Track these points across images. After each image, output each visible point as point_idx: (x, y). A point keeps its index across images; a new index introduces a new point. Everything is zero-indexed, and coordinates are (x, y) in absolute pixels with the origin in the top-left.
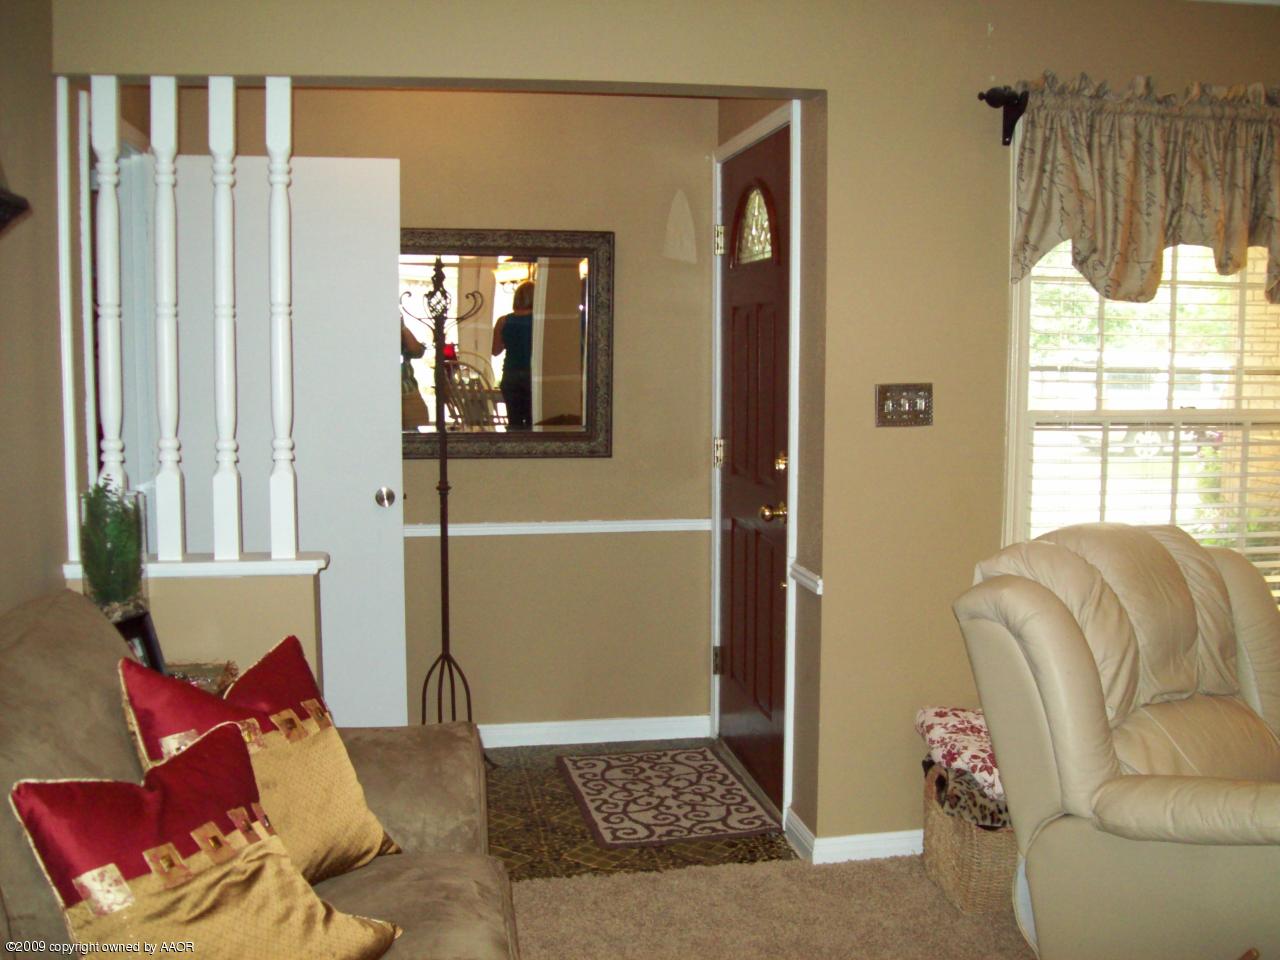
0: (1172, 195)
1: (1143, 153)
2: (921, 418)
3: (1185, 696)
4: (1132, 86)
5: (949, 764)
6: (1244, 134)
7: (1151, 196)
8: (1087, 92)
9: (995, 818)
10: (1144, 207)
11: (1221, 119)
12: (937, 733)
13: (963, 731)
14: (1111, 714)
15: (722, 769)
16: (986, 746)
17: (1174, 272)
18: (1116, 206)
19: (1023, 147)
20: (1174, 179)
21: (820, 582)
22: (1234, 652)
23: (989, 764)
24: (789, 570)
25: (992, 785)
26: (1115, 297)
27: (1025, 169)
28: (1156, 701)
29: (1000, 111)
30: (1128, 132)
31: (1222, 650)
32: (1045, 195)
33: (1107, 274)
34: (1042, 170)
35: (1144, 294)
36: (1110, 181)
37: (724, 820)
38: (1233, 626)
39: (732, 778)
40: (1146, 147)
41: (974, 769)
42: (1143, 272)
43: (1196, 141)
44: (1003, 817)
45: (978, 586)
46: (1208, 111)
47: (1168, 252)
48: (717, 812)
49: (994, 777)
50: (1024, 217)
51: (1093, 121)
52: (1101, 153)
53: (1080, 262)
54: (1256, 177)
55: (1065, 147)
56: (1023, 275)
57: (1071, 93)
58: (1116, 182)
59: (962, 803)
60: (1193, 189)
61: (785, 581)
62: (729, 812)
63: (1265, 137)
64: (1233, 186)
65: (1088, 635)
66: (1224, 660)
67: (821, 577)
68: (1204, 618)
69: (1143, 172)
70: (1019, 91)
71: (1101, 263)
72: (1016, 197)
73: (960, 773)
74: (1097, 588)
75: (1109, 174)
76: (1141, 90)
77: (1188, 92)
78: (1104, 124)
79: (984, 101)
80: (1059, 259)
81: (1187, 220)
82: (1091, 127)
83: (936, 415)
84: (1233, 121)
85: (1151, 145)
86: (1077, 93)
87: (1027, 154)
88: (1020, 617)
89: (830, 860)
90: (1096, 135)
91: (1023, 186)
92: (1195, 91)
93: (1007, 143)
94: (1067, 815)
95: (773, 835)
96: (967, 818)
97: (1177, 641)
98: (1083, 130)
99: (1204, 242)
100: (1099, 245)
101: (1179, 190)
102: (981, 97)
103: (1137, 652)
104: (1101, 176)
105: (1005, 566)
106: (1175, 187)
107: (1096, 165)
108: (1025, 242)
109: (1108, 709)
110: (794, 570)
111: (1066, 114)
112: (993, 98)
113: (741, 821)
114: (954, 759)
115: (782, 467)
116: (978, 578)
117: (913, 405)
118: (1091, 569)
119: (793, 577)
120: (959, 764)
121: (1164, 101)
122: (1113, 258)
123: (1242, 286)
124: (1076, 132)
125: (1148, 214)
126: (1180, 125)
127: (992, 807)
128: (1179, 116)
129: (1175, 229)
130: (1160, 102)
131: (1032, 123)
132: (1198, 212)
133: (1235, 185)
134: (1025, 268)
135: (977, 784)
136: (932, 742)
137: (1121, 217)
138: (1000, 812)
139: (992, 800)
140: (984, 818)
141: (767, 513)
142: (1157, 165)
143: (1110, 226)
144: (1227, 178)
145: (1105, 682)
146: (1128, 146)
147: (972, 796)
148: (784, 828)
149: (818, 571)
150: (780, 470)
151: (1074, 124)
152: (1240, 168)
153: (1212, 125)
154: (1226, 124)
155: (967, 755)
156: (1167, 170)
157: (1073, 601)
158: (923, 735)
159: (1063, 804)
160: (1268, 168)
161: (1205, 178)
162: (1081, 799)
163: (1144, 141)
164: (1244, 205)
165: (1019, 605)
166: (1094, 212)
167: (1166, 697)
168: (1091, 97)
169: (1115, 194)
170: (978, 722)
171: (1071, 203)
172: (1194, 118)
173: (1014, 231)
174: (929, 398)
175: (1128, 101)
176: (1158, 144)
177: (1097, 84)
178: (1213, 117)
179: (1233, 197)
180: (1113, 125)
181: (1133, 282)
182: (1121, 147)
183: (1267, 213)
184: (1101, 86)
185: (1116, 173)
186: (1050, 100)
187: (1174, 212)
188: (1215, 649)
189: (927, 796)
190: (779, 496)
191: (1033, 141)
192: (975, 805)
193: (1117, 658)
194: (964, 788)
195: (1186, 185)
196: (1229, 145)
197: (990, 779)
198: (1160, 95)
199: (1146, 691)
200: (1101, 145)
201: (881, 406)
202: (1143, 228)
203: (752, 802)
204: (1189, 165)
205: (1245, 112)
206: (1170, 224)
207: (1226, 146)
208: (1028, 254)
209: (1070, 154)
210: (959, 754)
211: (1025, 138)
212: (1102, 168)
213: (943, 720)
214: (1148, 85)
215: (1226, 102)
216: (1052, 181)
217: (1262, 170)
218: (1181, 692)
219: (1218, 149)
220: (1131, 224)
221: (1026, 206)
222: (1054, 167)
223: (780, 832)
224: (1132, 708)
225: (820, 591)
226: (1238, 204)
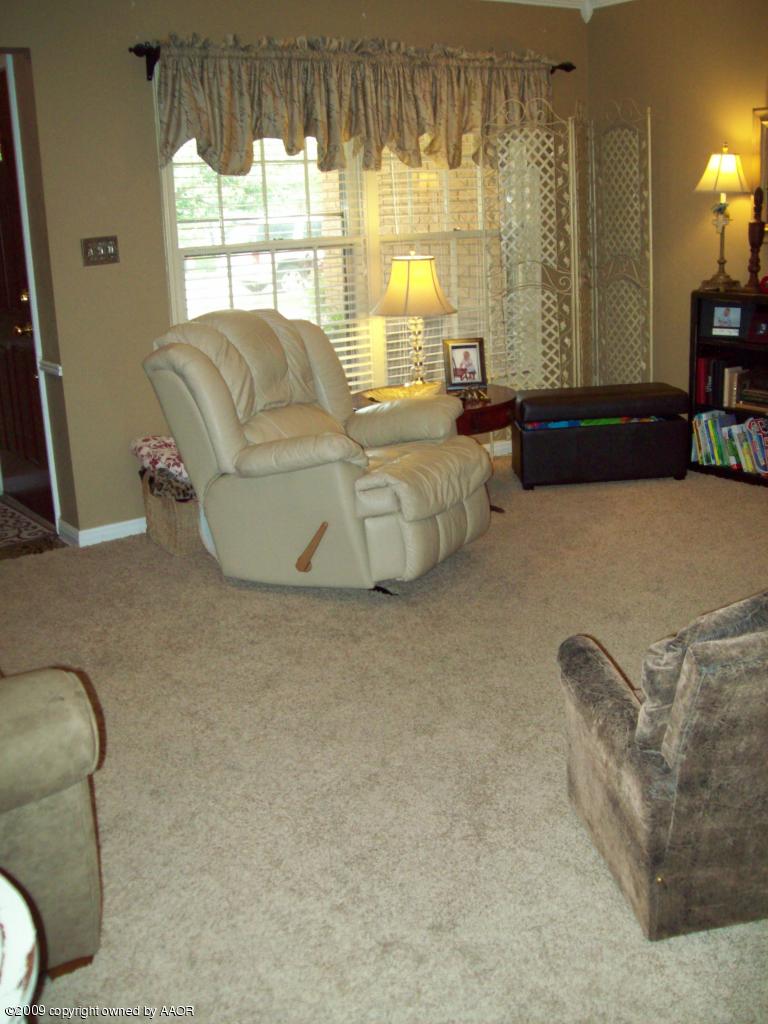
0: (256, 108)
1: (236, 84)
2: (113, 258)
3: (284, 404)
4: (225, 41)
5: (154, 467)
6: (296, 71)
7: (242, 109)
8: (197, 45)
9: (186, 494)
10: (238, 116)
11: (282, 59)
12: (145, 451)
13: (160, 447)
14: (240, 416)
15: (10, 510)
16: (175, 452)
17: (262, 155)
18: (221, 117)
19: (160, 82)
20: (256, 98)
21: (60, 368)
22: (312, 378)
23: (177, 461)
24: (39, 365)
25: (181, 474)
26: (225, 173)
27: (162, 96)
28: (267, 408)
29: (143, 60)
30: (226, 69)
31: (304, 378)
32: (176, 112)
33: (219, 160)
34: (173, 96)
35: (243, 170)
36: (216, 102)
37: (18, 536)
38: (309, 363)
39: (18, 514)
40: (237, 78)
41: (169, 466)
42: (241, 157)
43: (268, 74)
44: (190, 492)
45: (157, 351)
46: (273, 55)
47: (256, 144)
48: (12, 533)
49: (182, 468)
50: (165, 127)
51: (203, 62)
52: (209, 83)
53: (202, 152)
54: (306, 95)
55: (186, 81)
56: (167, 162)
57: (188, 46)
58: (220, 102)
59: (164, 487)
60: (268, 102)
61: (37, 374)
62: (20, 532)
63: (309, 70)
64: (292, 101)
65: (222, 372)
66: (305, 382)
67: (60, 364)
68: (291, 361)
69: (236, 93)
70: (154, 46)
71: (215, 153)
72: (159, 114)
73: (162, 470)
74: (225, 345)
75: (215, 97)
76: (231, 42)
77: (260, 43)
78: (209, 64)
79: (133, 53)
80: (188, 151)
81: (265, 122)
82: (202, 67)
83: (121, 255)
84: (290, 60)
85: (240, 77)
86: (191, 45)
87: (163, 86)
88: (181, 364)
89: (90, 543)
90: (205, 74)
91: (162, 106)
92: (265, 42)
93: (150, 79)
94: (224, 475)
95: (52, 538)
96: (170, 497)
97: (276, 374)
98: (197, 70)
99: (277, 135)
100: (213, 142)
101: (260, 105)
102: (131, 50)
103: (252, 379)
104: (211, 98)
105: (170, 338)
106: (257, 102)
107: (207, 92)
108: (167, 142)
109: (238, 412)
110: (41, 363)
111: (185, 61)
112: (139, 50)
113: (29, 535)
114: (156, 463)
115: (25, 299)
116: (156, 348)
117: (106, 250)
118: (222, 336)
119: (41, 369)
120: (160, 465)
121: (246, 49)
122: (222, 149)
123: (305, 161)
124: (193, 71)
125: (242, 121)
126: (257, 63)
127: (183, 487)
128: (256, 59)
129: (259, 129)
130: (243, 50)
131: (164, 66)
132: (272, 118)
133: (294, 101)
134: (168, 158)
135: (173, 475)
136: (142, 456)
137: (225, 123)
138: (188, 489)
139: (183, 483)
140: (179, 494)
141: (19, 331)
142: (245, 89)
143: (218, 129)
144: (289, 96)
145: (235, 398)
146: (226, 80)
147: (170, 482)
148: (58, 533)
149: (58, 362)
150: (24, 301)
151: (192, 65)
152: (296, 89)
153: (276, 63)
154: (286, 62)
155: (163, 459)
156: (252, 91)
157: (211, 353)
158: (136, 455)
159: (219, 468)
160: (312, 89)
161: (274, 95)
162: (228, 464)
163: (236, 74)
164: (300, 112)
165: (180, 358)
166: (208, 121)
167: (273, 406)
168: (200, 48)
169: (220, 109)
170: (171, 441)
171: (193, 116)
172: (266, 59)
173: (159, 137)
174: (115, 245)
175: (223, 50)
176: (245, 77)
177: (203, 40)
178: (277, 58)
179: (293, 108)
180: (215, 65)
181: (235, 164)
182: (221, 80)
183: (314, 117)
184: (206, 41)
185: (219, 96)
186: (175, 51)
187: (257, 119)
188: (299, 377)
189: (144, 492)
190: (26, 319)
191: (166, 77)
192: (172, 487)
193: (240, 383)
194: (165, 478)
195: (264, 101)
196: (288, 75)
197: (179, 470)
198: (243, 46)
199: (260, 402)
200: (208, 78)
201: (85, 253)
202: (239, 129)
203: (34, 524)
204: (264, 89)
205: (296, 54)
206: (256, 126)
207: (286, 75)
208: (169, 150)
209: (190, 85)
210: (159, 459)
211: (160, 76)
212: (211, 92)
213: (148, 443)
214: (235, 39)
215: (283, 49)
216: (180, 103)
217: (309, 89)
218: (280, 402)
219: (282, 78)
220: (231, 127)
221: (165, 120)
222: (181, 95)
223: (56, 535)
224: (253, 413)
225: (60, 374)
226: (296, 110)
